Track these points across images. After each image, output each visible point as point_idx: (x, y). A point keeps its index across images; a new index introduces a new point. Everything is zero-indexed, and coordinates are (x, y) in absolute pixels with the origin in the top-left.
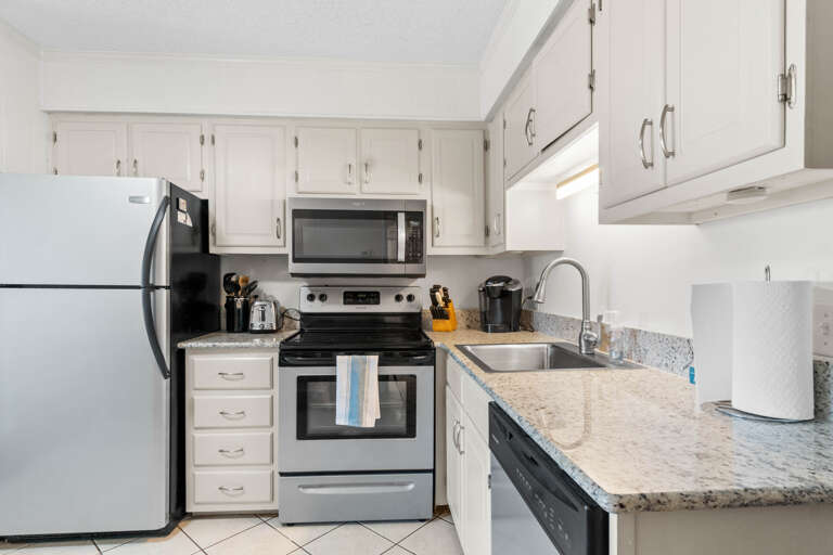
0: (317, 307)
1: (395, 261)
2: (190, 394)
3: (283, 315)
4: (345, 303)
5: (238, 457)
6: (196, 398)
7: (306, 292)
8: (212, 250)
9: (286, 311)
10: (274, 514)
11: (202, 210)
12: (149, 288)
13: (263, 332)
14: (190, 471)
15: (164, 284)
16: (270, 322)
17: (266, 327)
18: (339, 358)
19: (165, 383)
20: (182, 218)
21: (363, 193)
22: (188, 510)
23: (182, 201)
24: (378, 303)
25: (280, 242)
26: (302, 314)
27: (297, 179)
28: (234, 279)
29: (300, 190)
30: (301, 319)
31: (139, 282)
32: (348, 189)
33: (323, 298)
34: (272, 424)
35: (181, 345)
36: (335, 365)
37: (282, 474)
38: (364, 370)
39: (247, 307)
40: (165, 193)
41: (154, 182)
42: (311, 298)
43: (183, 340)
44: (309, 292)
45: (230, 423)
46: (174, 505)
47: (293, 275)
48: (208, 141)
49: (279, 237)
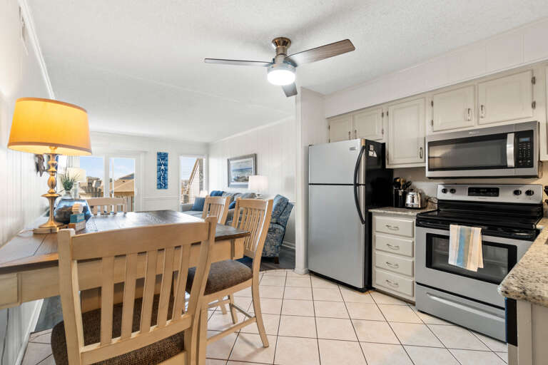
0: (449, 196)
1: (506, 167)
2: (374, 233)
3: (427, 201)
4: (469, 195)
5: (395, 268)
6: (377, 236)
7: (441, 187)
8: (387, 167)
9: (430, 198)
10: (413, 304)
11: (382, 149)
12: (356, 185)
13: (413, 208)
14: (374, 269)
15: (362, 183)
16: (417, 203)
17: (414, 206)
18: (451, 226)
19: (363, 226)
20: (371, 154)
21: (479, 124)
22: (373, 286)
23: (371, 146)
24: (497, 195)
25: (423, 160)
26: (439, 200)
27: (432, 124)
28: (398, 180)
29: (435, 130)
30: (438, 203)
31: (353, 183)
32: (468, 124)
33: (453, 191)
34: (413, 256)
35: (370, 211)
36: (449, 230)
37: (418, 283)
38: (469, 236)
39: (405, 195)
40: (363, 144)
41: (359, 140)
42: (445, 191)
43: (371, 209)
44: (443, 188)
45: (391, 251)
46: (366, 283)
47: (430, 178)
48: (385, 114)
49: (421, 157)
